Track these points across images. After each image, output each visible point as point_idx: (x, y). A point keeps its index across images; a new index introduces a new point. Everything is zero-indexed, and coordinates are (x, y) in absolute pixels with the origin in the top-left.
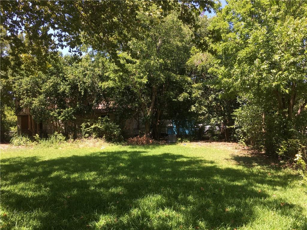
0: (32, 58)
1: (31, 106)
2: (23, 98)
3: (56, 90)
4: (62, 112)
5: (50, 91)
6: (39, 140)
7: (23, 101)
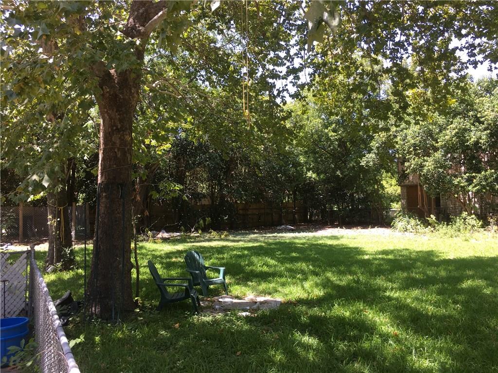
0: (424, 94)
1: (421, 170)
2: (408, 158)
3: (462, 140)
4: (474, 177)
5: (453, 143)
6: (436, 225)
7: (409, 163)
